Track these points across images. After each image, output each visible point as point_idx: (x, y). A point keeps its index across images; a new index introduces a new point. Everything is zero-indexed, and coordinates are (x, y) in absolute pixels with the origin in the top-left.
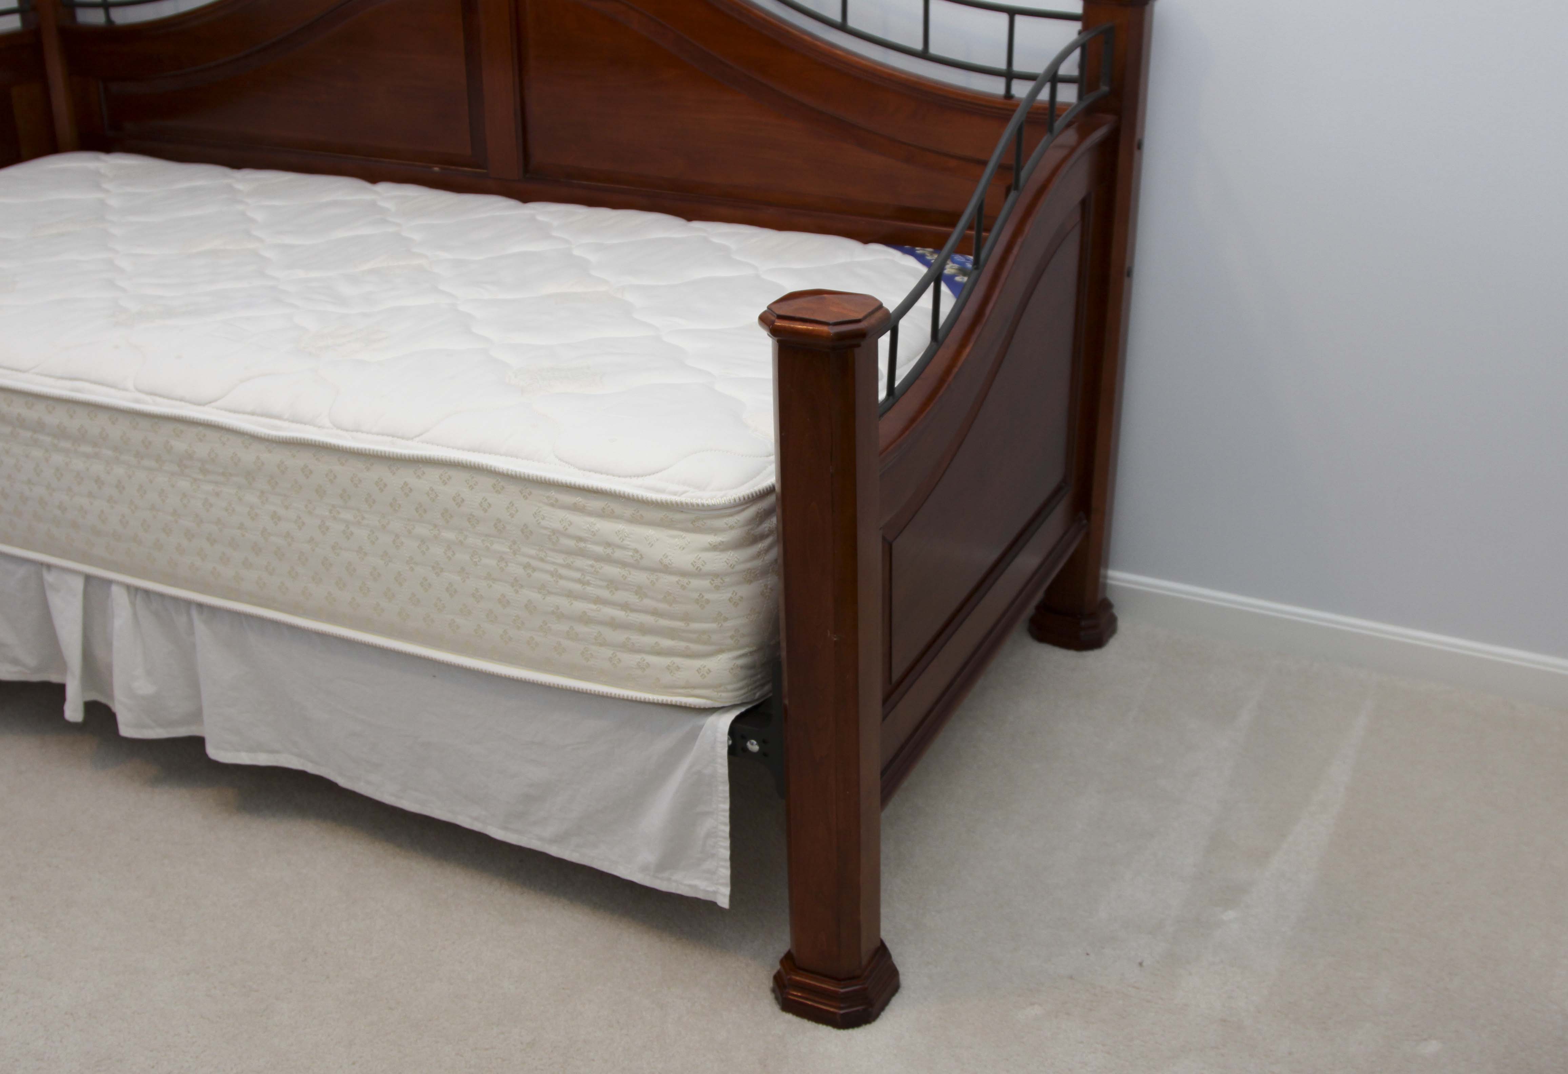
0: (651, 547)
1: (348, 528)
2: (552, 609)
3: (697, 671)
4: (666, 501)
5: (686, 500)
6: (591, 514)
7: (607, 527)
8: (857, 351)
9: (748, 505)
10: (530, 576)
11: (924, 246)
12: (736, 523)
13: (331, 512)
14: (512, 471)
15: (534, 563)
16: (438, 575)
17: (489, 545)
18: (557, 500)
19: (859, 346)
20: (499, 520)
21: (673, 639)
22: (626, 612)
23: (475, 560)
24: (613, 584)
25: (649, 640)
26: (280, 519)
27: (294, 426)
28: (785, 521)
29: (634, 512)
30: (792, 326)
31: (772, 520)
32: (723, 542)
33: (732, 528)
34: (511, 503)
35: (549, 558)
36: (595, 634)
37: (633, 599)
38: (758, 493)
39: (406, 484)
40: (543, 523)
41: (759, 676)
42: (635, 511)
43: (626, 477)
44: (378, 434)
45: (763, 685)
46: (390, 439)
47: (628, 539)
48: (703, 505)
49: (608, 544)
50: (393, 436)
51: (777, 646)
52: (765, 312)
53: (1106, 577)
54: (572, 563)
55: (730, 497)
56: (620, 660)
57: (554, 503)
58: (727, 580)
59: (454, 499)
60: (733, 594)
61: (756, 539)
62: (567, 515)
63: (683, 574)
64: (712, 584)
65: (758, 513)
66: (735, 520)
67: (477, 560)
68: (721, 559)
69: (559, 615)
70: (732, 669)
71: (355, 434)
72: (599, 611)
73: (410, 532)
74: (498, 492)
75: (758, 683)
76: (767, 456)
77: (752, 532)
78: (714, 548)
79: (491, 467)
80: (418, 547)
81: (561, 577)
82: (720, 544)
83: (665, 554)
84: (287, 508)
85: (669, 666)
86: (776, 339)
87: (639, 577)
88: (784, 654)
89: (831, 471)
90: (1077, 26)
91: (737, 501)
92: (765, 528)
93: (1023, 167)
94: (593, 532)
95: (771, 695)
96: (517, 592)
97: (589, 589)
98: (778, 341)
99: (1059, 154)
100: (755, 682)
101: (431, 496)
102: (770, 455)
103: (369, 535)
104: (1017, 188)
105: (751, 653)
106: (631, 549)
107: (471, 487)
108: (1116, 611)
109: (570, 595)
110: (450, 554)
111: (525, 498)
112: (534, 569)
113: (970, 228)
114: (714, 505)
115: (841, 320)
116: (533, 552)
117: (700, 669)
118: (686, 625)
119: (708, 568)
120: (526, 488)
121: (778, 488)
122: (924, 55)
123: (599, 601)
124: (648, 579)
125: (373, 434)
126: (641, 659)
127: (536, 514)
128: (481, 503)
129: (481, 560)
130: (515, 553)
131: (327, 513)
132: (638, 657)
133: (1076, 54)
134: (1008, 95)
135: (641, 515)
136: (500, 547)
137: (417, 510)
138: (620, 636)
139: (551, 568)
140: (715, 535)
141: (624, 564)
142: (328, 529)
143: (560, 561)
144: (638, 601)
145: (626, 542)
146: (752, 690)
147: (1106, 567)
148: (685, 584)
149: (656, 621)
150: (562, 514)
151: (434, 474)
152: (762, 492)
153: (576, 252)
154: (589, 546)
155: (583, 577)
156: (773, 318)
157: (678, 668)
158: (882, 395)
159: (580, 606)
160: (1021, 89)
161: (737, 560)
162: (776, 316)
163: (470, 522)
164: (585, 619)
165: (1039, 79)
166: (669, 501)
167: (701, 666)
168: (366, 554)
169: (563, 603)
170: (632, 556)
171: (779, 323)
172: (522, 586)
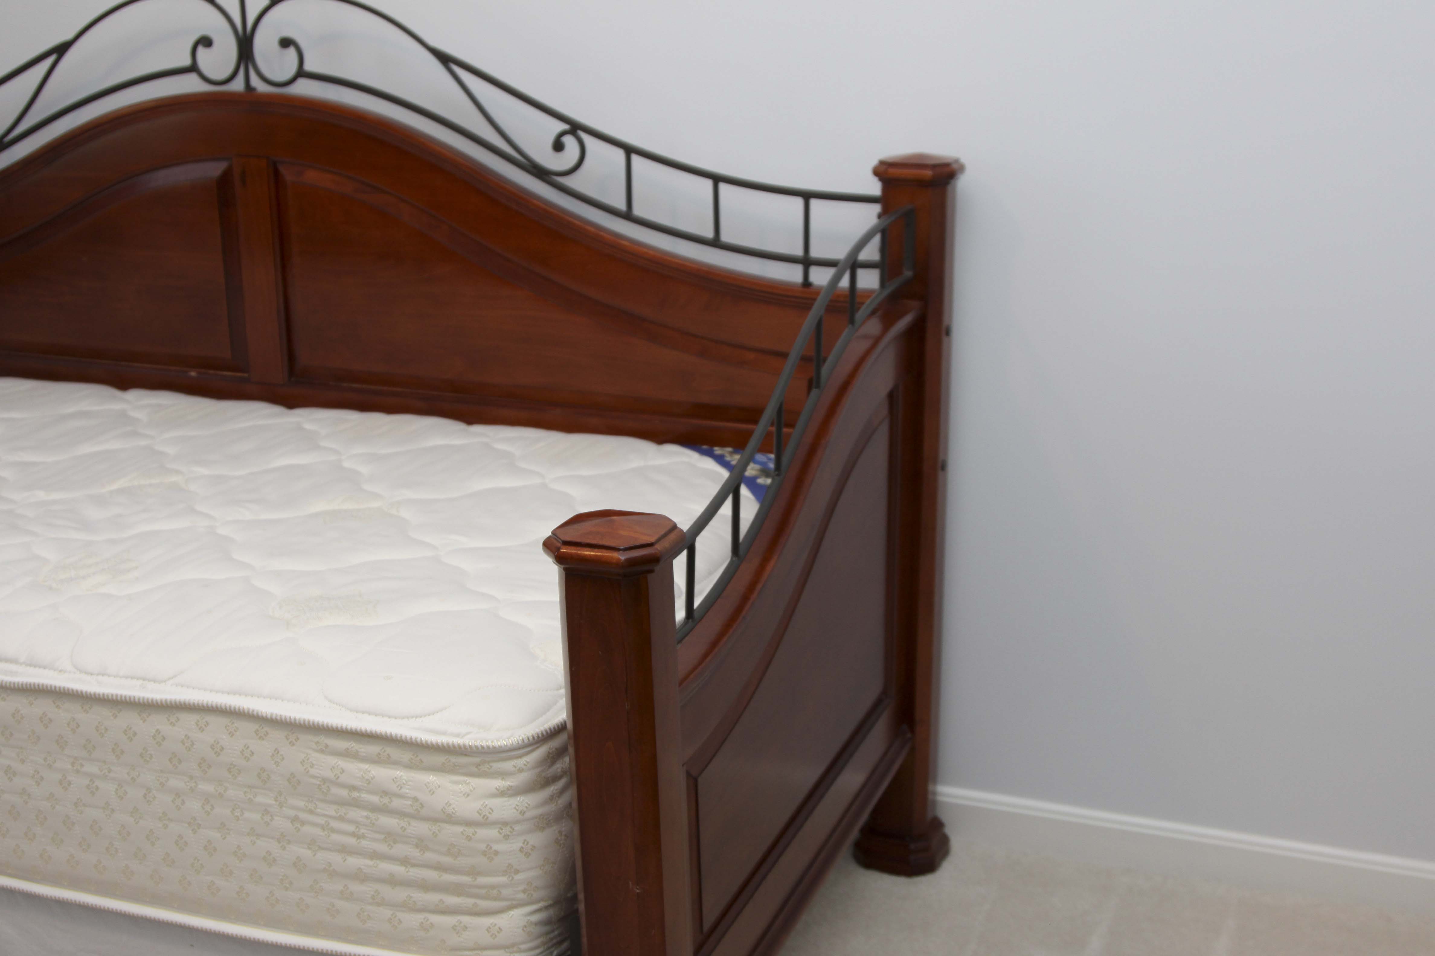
0: (432, 794)
1: (94, 782)
2: (324, 866)
3: (487, 930)
4: (448, 744)
5: (469, 742)
6: (365, 760)
7: (382, 774)
8: (650, 577)
9: (538, 745)
10: (299, 830)
11: (723, 444)
12: (525, 765)
13: (73, 764)
14: (276, 715)
15: (303, 816)
16: (194, 831)
17: (252, 797)
18: (327, 746)
19: (652, 571)
20: (263, 770)
21: (459, 895)
22: (406, 867)
23: (236, 814)
24: (390, 837)
25: (433, 898)
26: (15, 774)
27: (31, 670)
28: (578, 759)
29: (412, 757)
30: (579, 552)
31: (564, 760)
32: (511, 787)
33: (521, 770)
34: (276, 749)
35: (319, 810)
36: (372, 893)
37: (414, 853)
38: (549, 731)
39: (158, 731)
40: (313, 771)
41: (556, 933)
42: (413, 755)
43: (403, 718)
44: (127, 677)
45: (560, 943)
46: (140, 682)
47: (407, 786)
48: (488, 747)
49: (385, 793)
50: (144, 679)
51: (575, 898)
52: (550, 537)
53: (935, 793)
54: (345, 814)
55: (518, 737)
56: (400, 922)
57: (324, 749)
58: (518, 828)
59: (212, 747)
60: (524, 843)
61: (548, 782)
62: (339, 762)
63: (469, 823)
64: (501, 834)
65: (549, 753)
66: (525, 762)
67: (239, 814)
68: (510, 805)
69: (332, 873)
70: (525, 926)
71: (100, 678)
72: (375, 867)
73: (162, 785)
74: (261, 738)
75: (554, 941)
76: (557, 690)
77: (543, 774)
78: (502, 793)
79: (253, 711)
80: (173, 801)
81: (333, 830)
82: (508, 789)
83: (448, 802)
84: (23, 761)
85: (455, 926)
86: (562, 566)
87: (419, 828)
88: (582, 907)
89: (627, 707)
90: (876, 208)
91: (526, 741)
92: (558, 768)
93: (825, 360)
94: (367, 780)
95: (569, 953)
96: (284, 848)
97: (364, 843)
98: (565, 569)
99: (862, 346)
100: (551, 939)
101: (186, 744)
102: (561, 688)
103: (117, 790)
104: (818, 386)
105: (547, 908)
106: (410, 798)
107: (232, 734)
108: (948, 830)
109: (344, 850)
110: (208, 808)
111: (292, 744)
112: (303, 823)
113: (772, 425)
114: (501, 747)
115: (632, 544)
116: (302, 804)
117: (490, 928)
118: (474, 879)
119: (494, 817)
120: (293, 733)
121: (570, 726)
122: (716, 243)
123: (375, 855)
124: (430, 830)
125: (121, 677)
126: (424, 919)
127: (304, 761)
128: (243, 750)
129: (243, 814)
130: (281, 806)
131: (70, 767)
132: (420, 917)
133: (877, 240)
134: (806, 283)
135: (421, 760)
136: (264, 799)
137: (170, 760)
138: (400, 894)
139: (321, 820)
140: (503, 779)
141: (401, 814)
142: (70, 783)
143: (333, 813)
144: (418, 854)
145: (405, 790)
146: (548, 948)
147: (935, 782)
148: (471, 835)
149: (440, 877)
150: (332, 760)
151: (189, 720)
152: (553, 730)
153: (346, 464)
154: (363, 795)
155: (357, 830)
156: (559, 545)
157: (465, 928)
158: (680, 614)
159: (354, 862)
160: (820, 277)
161: (528, 806)
162: (561, 542)
163: (230, 772)
164: (361, 877)
165: (840, 265)
166: (450, 744)
167: (491, 924)
168: (113, 810)
169: (336, 859)
170: (411, 806)
171: (564, 550)
172: (289, 842)
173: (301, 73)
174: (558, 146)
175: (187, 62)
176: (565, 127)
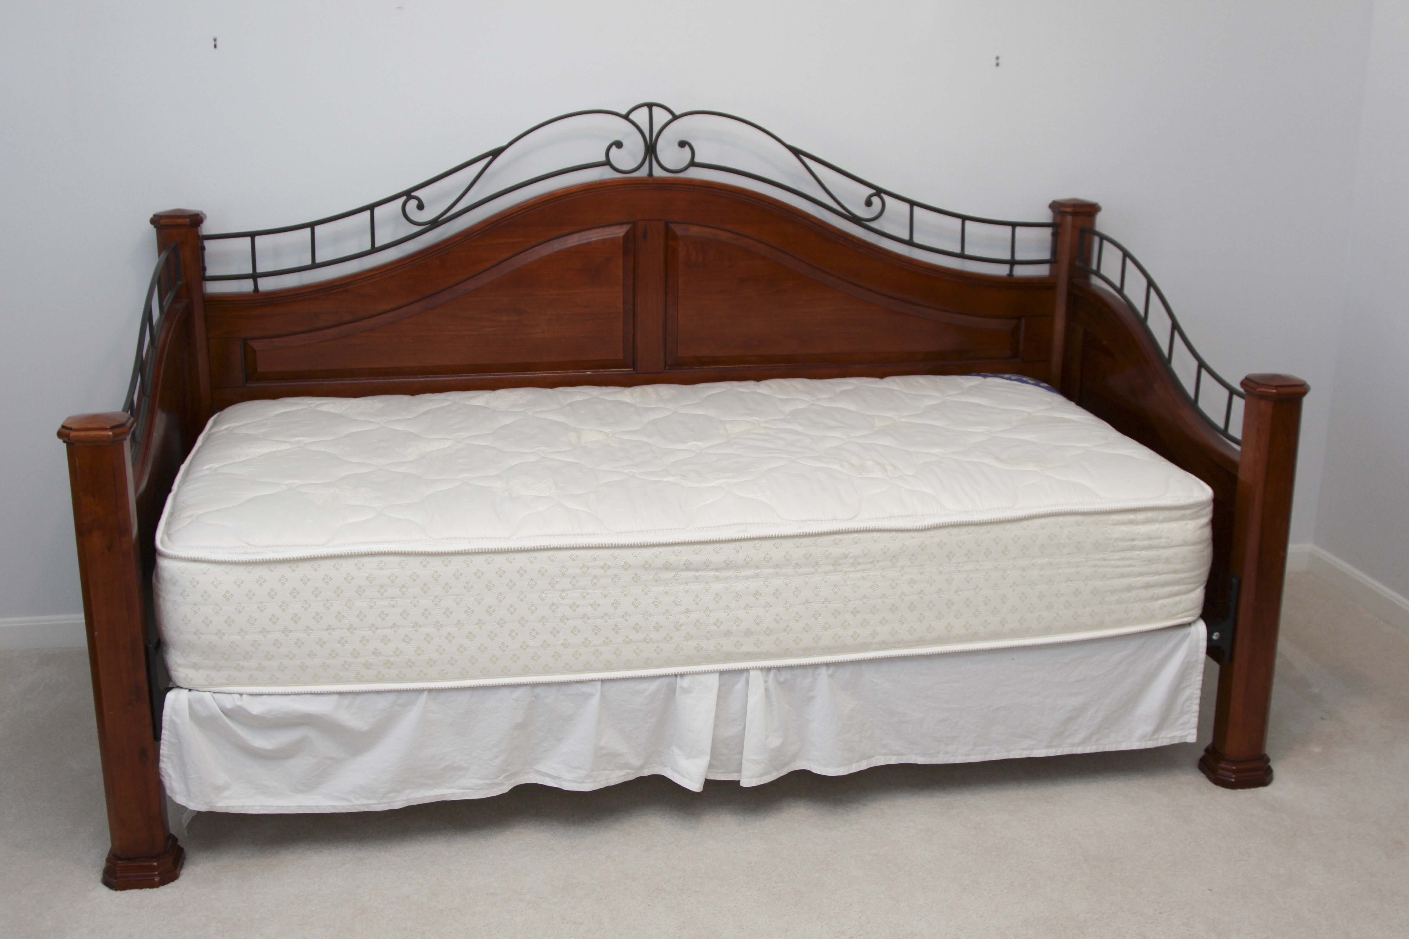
2: (1109, 588)
10: (1097, 572)
15: (1100, 563)
17: (1070, 560)
20: (1079, 543)
35: (1109, 558)
36: (1134, 596)
39: (1016, 535)
40: (1108, 537)
54: (1126, 556)
67: (1060, 572)
69: (1113, 591)
90: (1050, 230)
96: (1087, 584)
97: (1135, 570)
112: (1099, 567)
116: (1100, 557)
122: (962, 256)
128: (1068, 534)
129: (1063, 571)
130: (1087, 561)
134: (1011, 276)
136: (1078, 559)
139: (1110, 563)
155: (1132, 563)
157: (1181, 602)
163: (1058, 549)
172: (1090, 580)
173: (693, 164)
174: (869, 203)
175: (603, 158)
176: (873, 191)
